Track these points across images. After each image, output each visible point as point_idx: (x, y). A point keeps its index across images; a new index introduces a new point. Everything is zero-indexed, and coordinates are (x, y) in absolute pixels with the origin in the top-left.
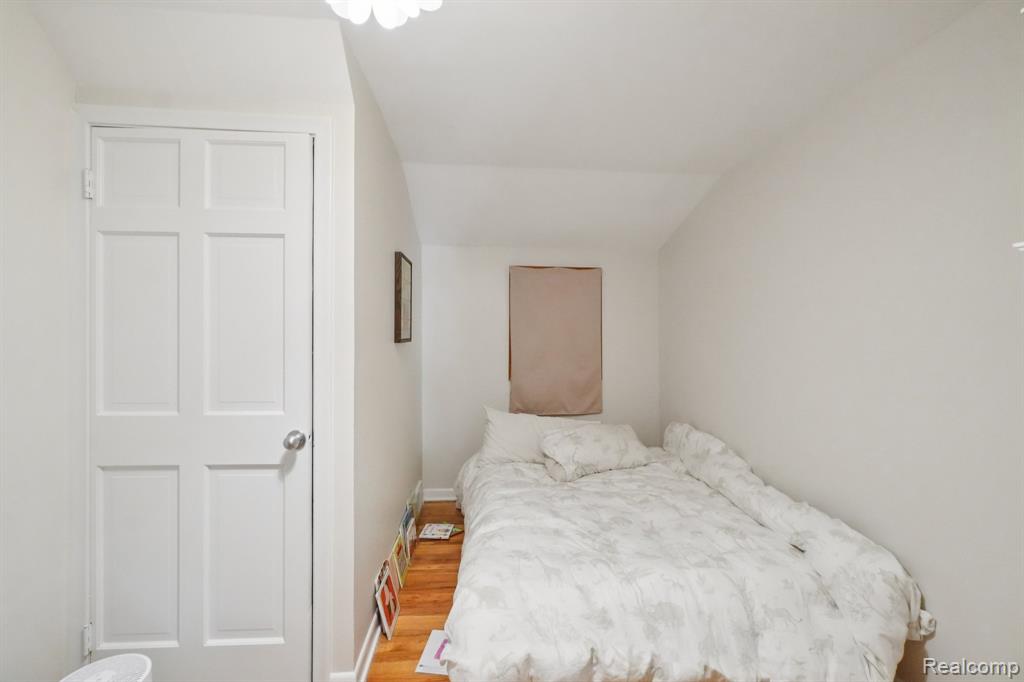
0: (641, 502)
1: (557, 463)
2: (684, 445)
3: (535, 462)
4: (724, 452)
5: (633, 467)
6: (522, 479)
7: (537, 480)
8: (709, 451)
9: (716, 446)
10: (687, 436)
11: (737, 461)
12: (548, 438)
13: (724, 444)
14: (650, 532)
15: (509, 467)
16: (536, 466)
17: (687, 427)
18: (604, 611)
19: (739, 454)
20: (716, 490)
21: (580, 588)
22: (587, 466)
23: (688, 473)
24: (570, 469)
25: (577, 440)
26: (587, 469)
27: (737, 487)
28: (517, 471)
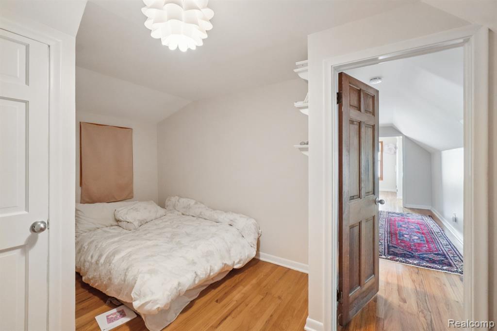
0: (177, 227)
1: (128, 222)
2: (177, 204)
3: (112, 226)
4: (196, 203)
5: (161, 217)
6: (111, 235)
7: (120, 233)
8: (190, 204)
9: (192, 202)
10: (178, 201)
11: (203, 206)
12: (120, 212)
13: (195, 201)
14: (188, 235)
15: (99, 231)
16: (114, 227)
17: (177, 197)
18: (193, 260)
19: (202, 203)
20: (199, 216)
21: (181, 257)
22: (143, 221)
23: (183, 214)
24: (136, 224)
25: (136, 210)
26: (142, 222)
27: (208, 213)
28: (105, 231)
